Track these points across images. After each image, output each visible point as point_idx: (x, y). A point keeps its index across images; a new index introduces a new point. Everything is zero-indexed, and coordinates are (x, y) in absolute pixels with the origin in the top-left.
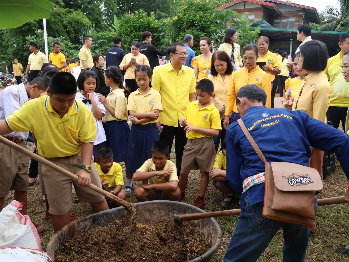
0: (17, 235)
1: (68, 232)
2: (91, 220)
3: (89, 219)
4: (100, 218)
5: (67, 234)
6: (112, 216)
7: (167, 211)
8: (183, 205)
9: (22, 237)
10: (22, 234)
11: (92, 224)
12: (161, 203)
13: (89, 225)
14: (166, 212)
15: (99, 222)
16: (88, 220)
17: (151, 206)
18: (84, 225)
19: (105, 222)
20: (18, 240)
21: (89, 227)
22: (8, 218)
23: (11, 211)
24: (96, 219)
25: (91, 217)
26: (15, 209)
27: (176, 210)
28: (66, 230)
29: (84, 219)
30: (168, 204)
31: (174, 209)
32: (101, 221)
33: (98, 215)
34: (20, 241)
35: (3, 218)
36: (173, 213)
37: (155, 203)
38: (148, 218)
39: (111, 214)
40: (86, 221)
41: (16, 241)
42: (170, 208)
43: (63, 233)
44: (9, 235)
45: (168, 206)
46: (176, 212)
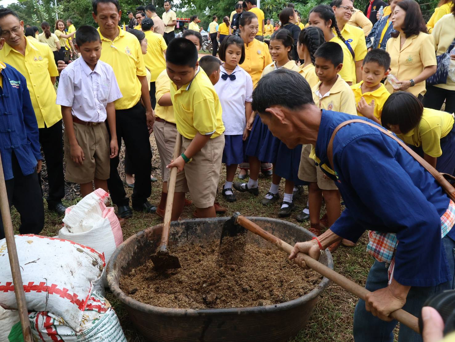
0: (92, 227)
1: (151, 235)
2: (184, 227)
3: (182, 224)
4: (196, 226)
5: (150, 237)
6: (212, 226)
7: (283, 235)
8: (303, 232)
9: (97, 230)
10: (97, 228)
11: (185, 231)
12: (277, 223)
13: (181, 232)
14: (281, 236)
15: (194, 230)
16: (181, 226)
17: (263, 224)
18: (174, 231)
19: (201, 232)
20: (92, 232)
21: (182, 234)
22: (88, 207)
23: (94, 200)
24: (191, 227)
25: (184, 223)
26: (97, 198)
27: (294, 236)
28: (150, 232)
29: (176, 224)
30: (285, 226)
31: (291, 235)
32: (196, 229)
33: (193, 222)
34: (94, 234)
35: (83, 206)
36: (290, 239)
37: (268, 222)
38: (257, 239)
39: (210, 224)
40: (178, 227)
41: (89, 233)
42: (287, 232)
43: (145, 235)
44: (86, 225)
45: (285, 228)
46: (294, 239)
